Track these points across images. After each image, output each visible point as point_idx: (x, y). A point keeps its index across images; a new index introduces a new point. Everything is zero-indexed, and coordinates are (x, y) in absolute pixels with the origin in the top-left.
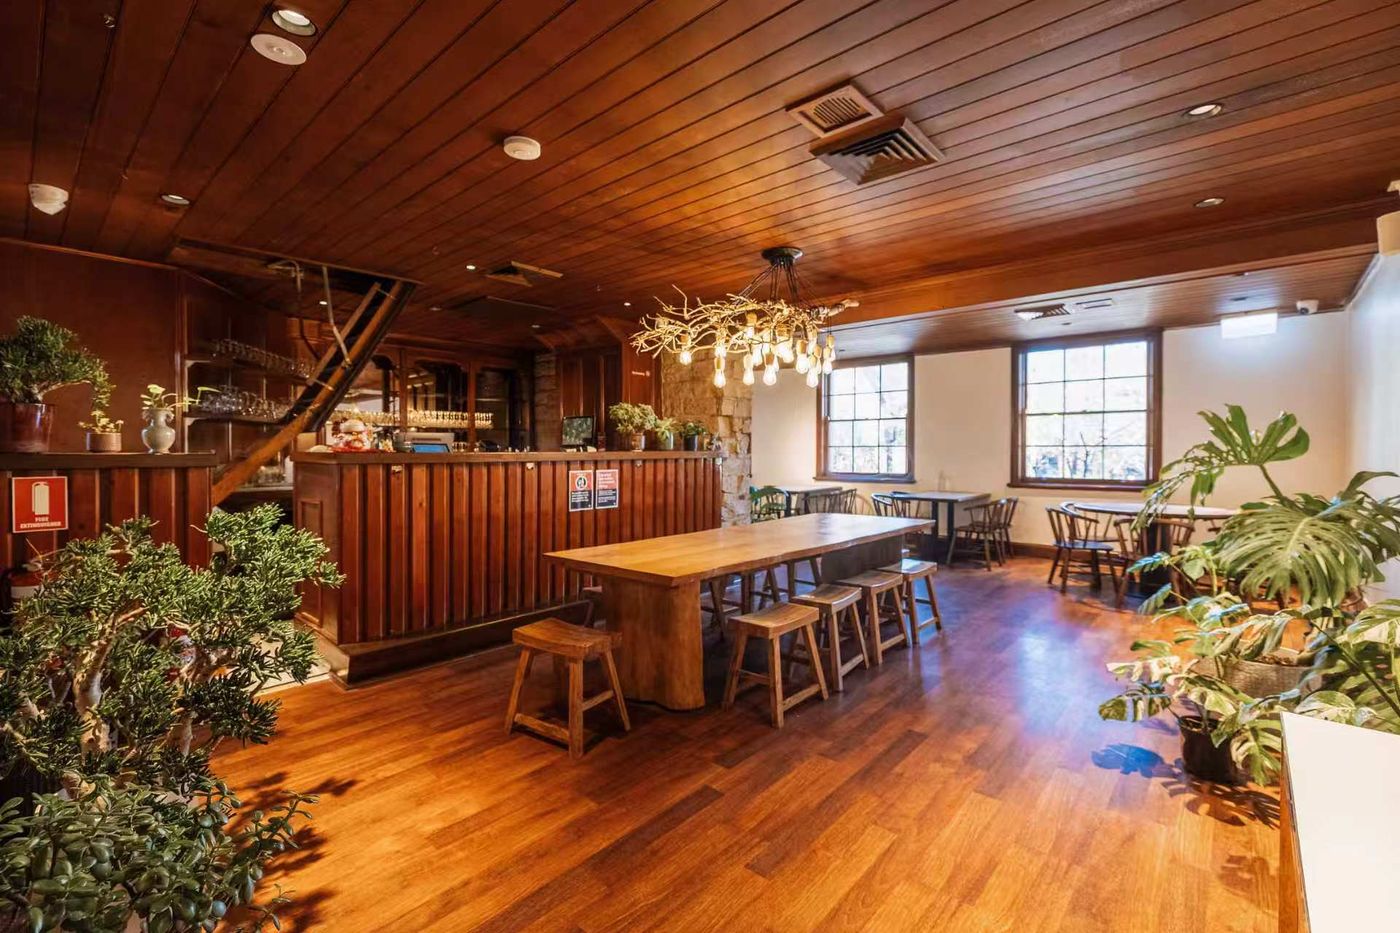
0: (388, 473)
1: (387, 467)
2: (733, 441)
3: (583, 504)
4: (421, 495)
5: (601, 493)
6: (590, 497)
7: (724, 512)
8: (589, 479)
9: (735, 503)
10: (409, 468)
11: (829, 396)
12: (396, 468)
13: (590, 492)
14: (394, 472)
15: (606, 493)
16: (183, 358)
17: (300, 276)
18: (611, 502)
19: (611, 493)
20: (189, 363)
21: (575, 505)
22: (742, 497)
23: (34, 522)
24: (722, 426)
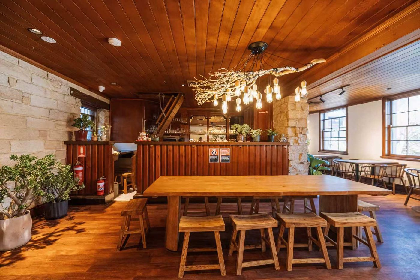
0: (150, 147)
1: (149, 145)
2: (296, 138)
3: (215, 160)
4: (159, 153)
5: (222, 157)
6: (218, 158)
7: (290, 169)
8: (218, 152)
9: (296, 165)
10: (155, 146)
11: (391, 114)
12: (151, 146)
13: (218, 156)
14: (151, 147)
15: (225, 157)
16: (144, 119)
17: (164, 96)
18: (227, 161)
19: (228, 157)
20: (145, 121)
21: (211, 160)
22: (302, 163)
23: (80, 155)
24: (290, 131)
